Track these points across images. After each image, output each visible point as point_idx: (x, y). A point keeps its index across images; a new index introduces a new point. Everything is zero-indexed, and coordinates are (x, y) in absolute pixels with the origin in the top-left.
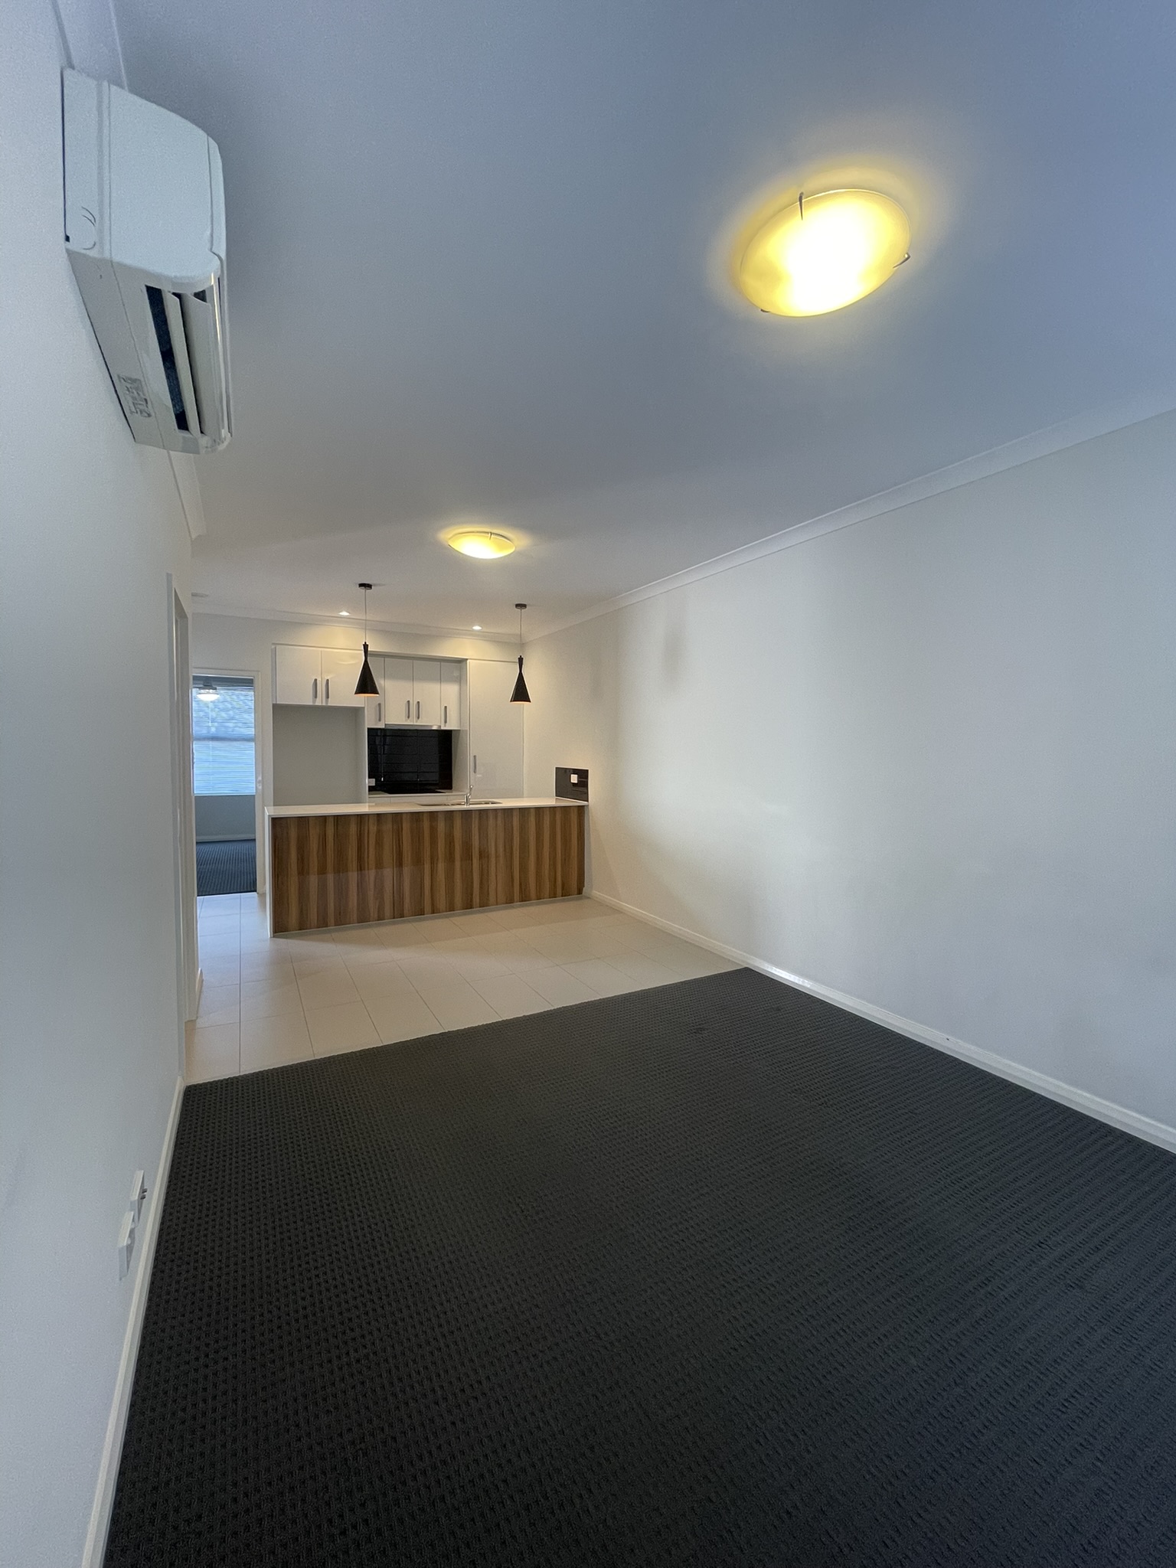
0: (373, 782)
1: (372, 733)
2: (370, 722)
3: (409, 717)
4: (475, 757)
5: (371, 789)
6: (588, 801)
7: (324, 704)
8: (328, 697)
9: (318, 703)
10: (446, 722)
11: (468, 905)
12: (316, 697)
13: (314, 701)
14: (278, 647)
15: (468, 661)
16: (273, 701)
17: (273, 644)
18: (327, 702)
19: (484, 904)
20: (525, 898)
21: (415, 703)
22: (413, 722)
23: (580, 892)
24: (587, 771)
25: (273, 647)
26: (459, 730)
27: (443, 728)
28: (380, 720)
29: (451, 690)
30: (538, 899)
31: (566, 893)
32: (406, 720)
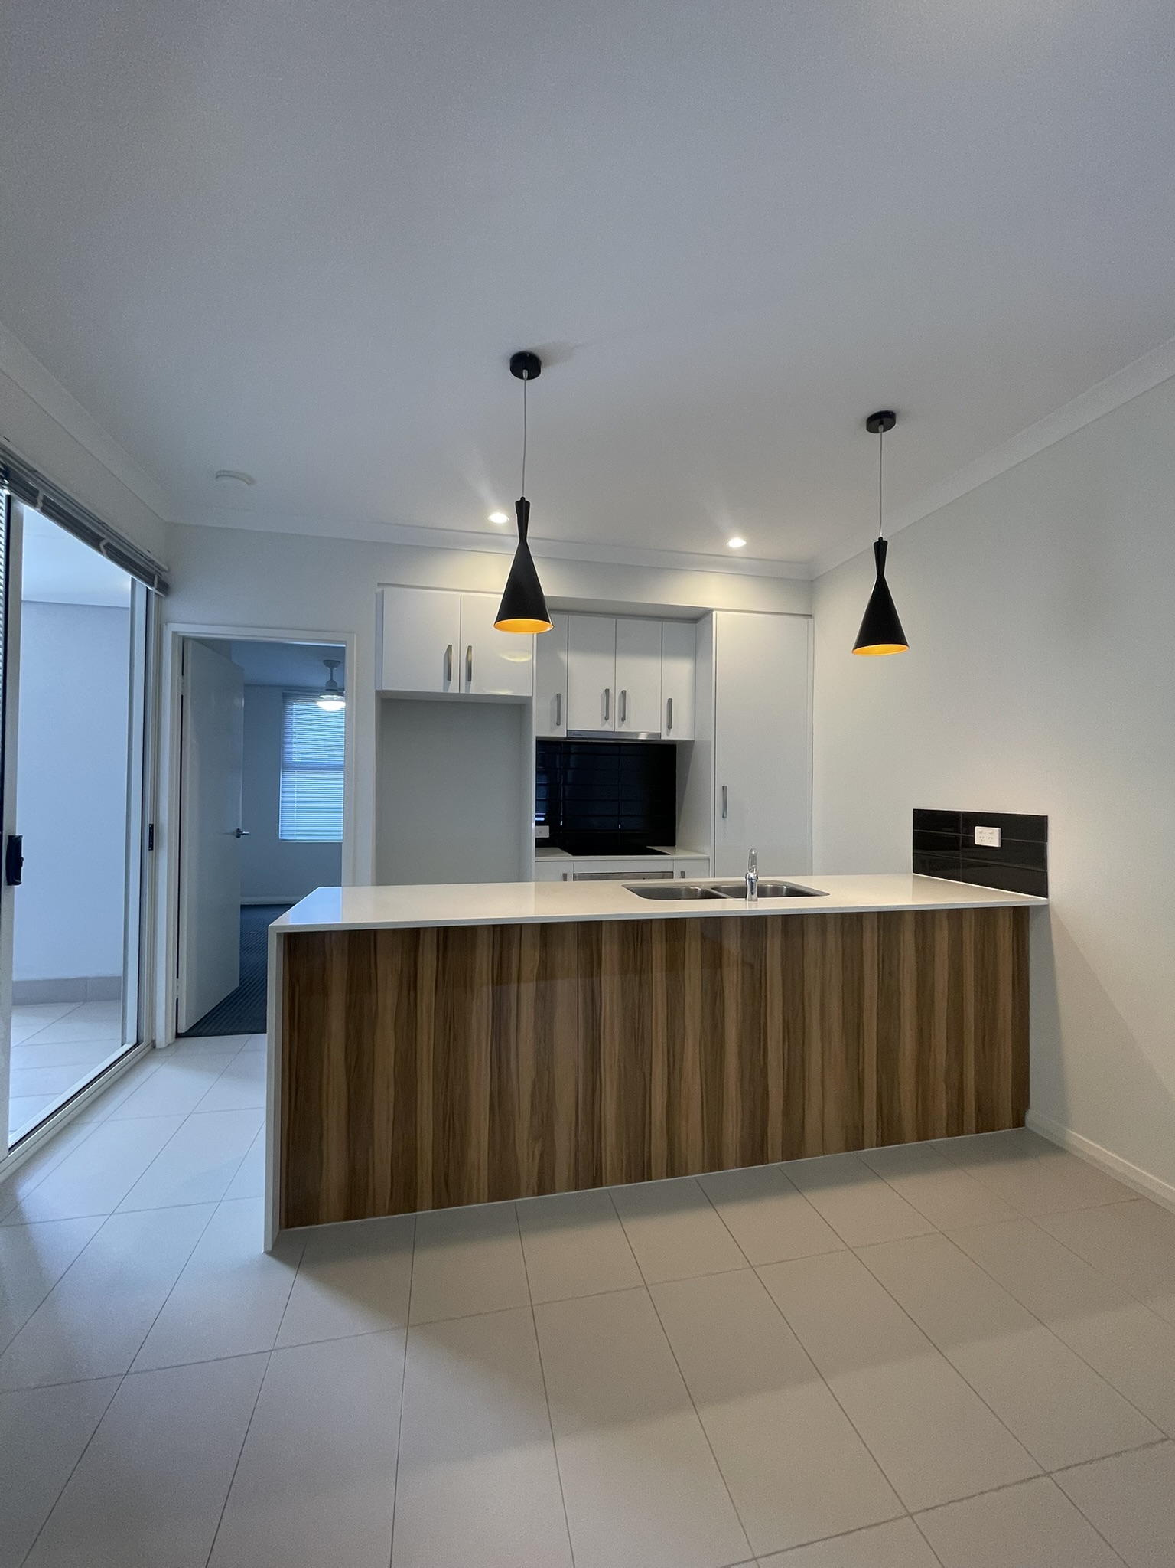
0: (545, 832)
1: (544, 745)
2: (542, 726)
3: (607, 719)
4: (724, 788)
5: (541, 843)
6: (1046, 895)
7: (463, 691)
8: (469, 678)
9: (454, 688)
10: (670, 727)
11: (756, 1153)
12: (449, 678)
13: (446, 686)
14: (386, 589)
15: (714, 613)
16: (375, 687)
17: (379, 584)
18: (468, 687)
19: (793, 1150)
20: (889, 1135)
21: (618, 693)
22: (612, 727)
23: (1019, 1121)
24: (1045, 817)
25: (379, 590)
26: (693, 741)
27: (664, 737)
28: (558, 724)
29: (679, 671)
30: (919, 1139)
31: (986, 1123)
32: (603, 725)
